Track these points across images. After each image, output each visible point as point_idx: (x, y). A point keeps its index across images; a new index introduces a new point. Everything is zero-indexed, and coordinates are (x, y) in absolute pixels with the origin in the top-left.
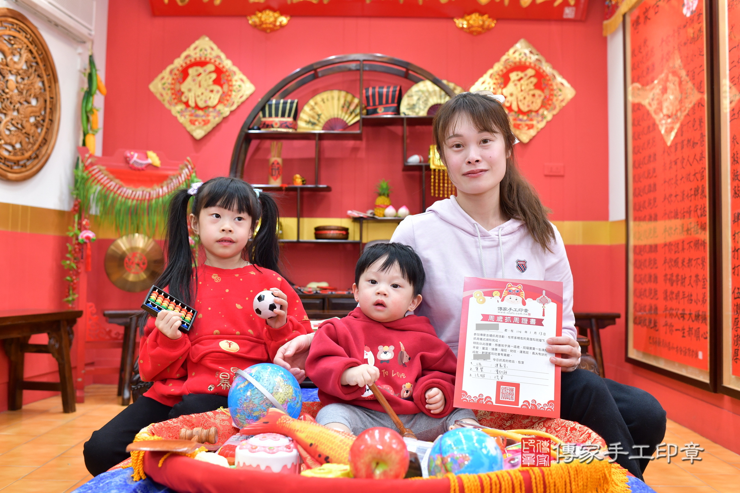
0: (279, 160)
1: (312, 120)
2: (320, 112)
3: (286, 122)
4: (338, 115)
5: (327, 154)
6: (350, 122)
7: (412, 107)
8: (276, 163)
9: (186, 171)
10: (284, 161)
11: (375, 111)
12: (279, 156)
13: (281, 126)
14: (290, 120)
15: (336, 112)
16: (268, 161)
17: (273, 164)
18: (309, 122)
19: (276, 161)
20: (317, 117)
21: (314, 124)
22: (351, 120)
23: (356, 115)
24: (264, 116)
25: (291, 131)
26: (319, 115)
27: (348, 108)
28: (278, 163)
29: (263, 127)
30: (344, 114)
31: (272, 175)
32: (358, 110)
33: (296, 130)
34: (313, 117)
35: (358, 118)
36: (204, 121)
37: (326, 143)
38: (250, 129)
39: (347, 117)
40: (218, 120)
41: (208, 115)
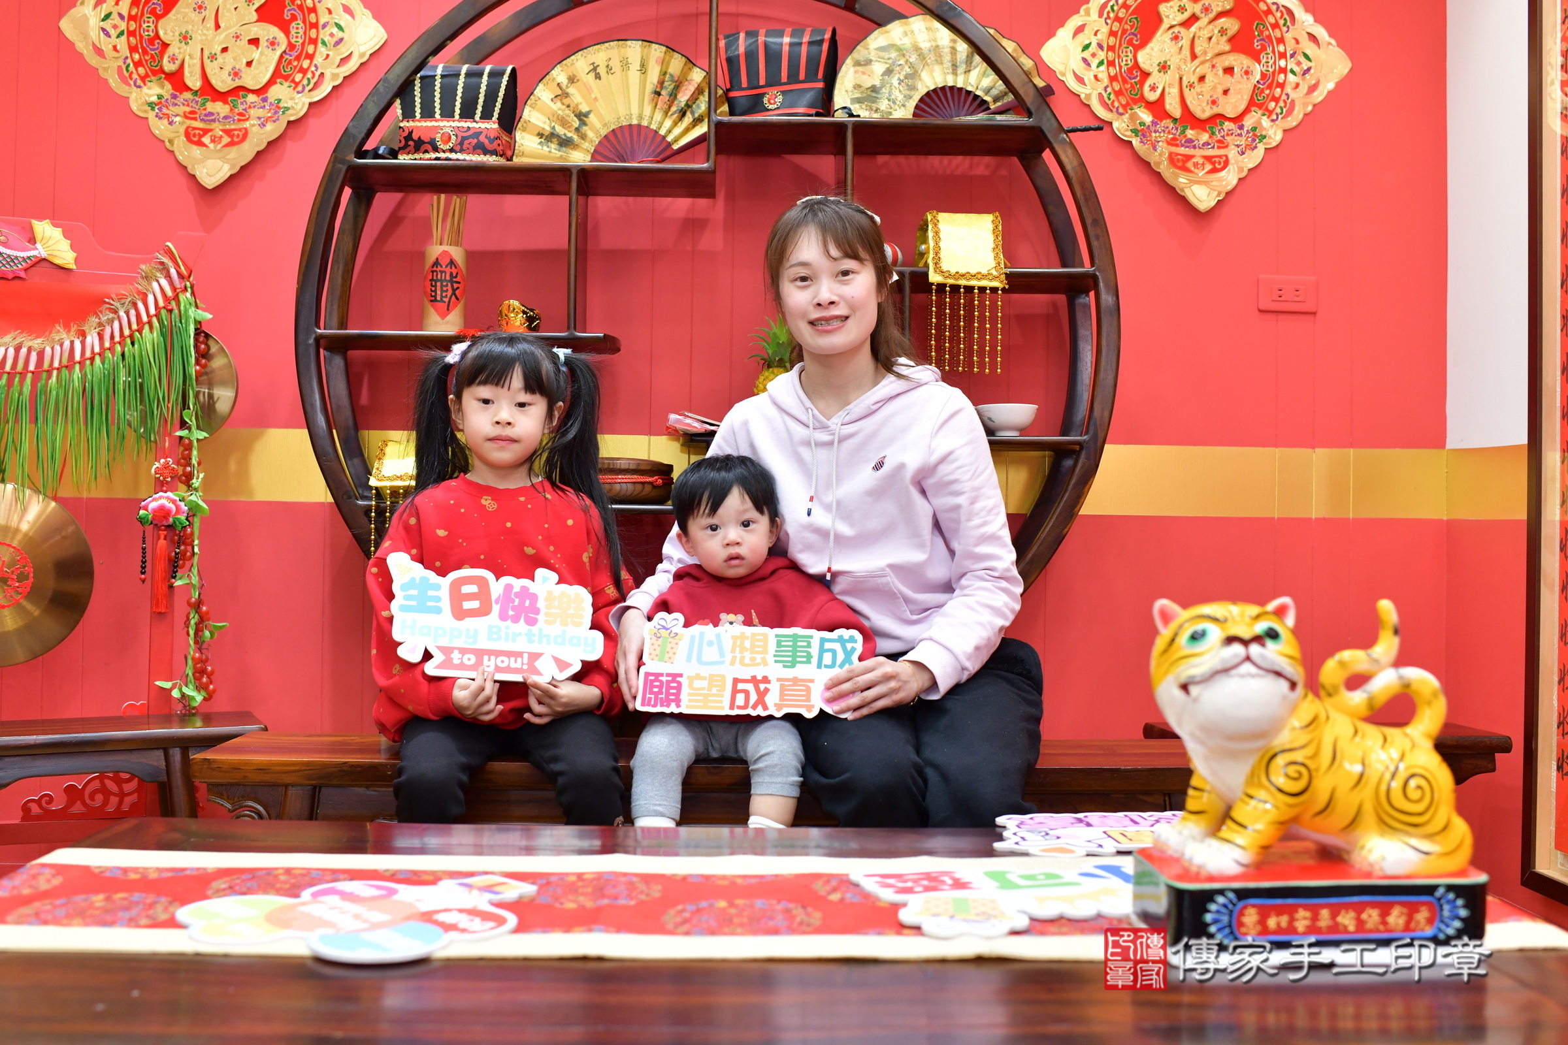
0: (457, 253)
1: (560, 130)
2: (584, 108)
3: (478, 134)
4: (640, 117)
5: (607, 239)
6: (676, 140)
7: (871, 94)
8: (444, 262)
9: (160, 286)
10: (470, 256)
11: (756, 104)
12: (456, 244)
13: (460, 148)
14: (492, 125)
15: (635, 111)
16: (422, 255)
17: (436, 263)
18: (549, 137)
19: (445, 252)
20: (576, 123)
21: (565, 143)
22: (681, 134)
23: (698, 121)
24: (408, 114)
25: (491, 160)
26: (582, 117)
27: (673, 96)
28: (452, 263)
29: (404, 149)
30: (658, 116)
31: (434, 300)
32: (702, 106)
33: (510, 159)
34: (564, 122)
35: (701, 129)
36: (228, 132)
37: (604, 205)
38: (361, 154)
39: (668, 123)
40: (273, 130)
41: (243, 117)
